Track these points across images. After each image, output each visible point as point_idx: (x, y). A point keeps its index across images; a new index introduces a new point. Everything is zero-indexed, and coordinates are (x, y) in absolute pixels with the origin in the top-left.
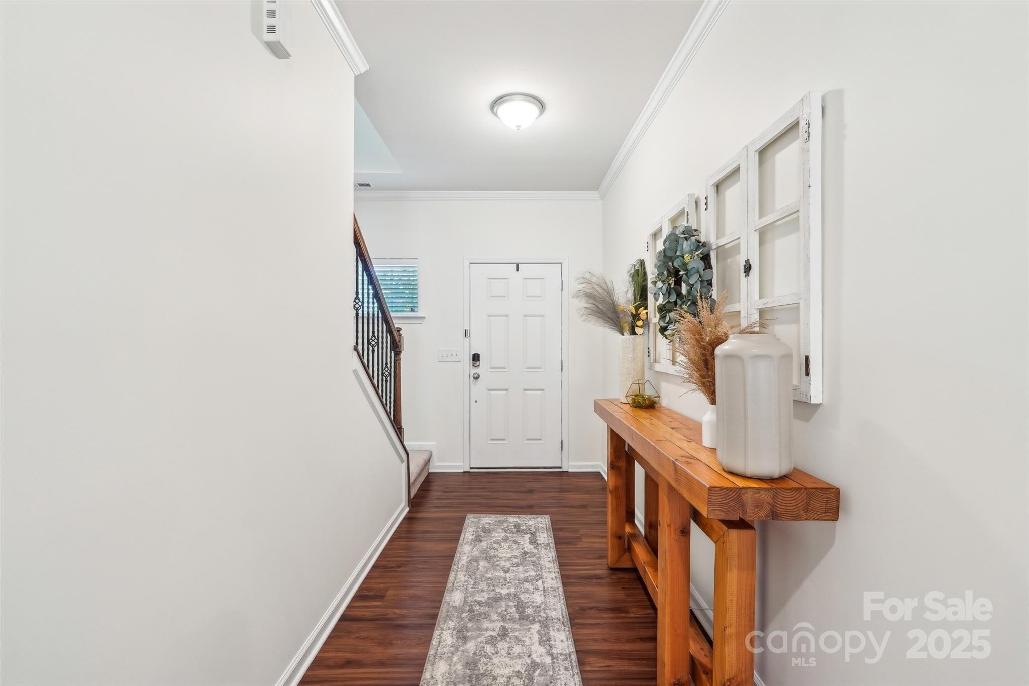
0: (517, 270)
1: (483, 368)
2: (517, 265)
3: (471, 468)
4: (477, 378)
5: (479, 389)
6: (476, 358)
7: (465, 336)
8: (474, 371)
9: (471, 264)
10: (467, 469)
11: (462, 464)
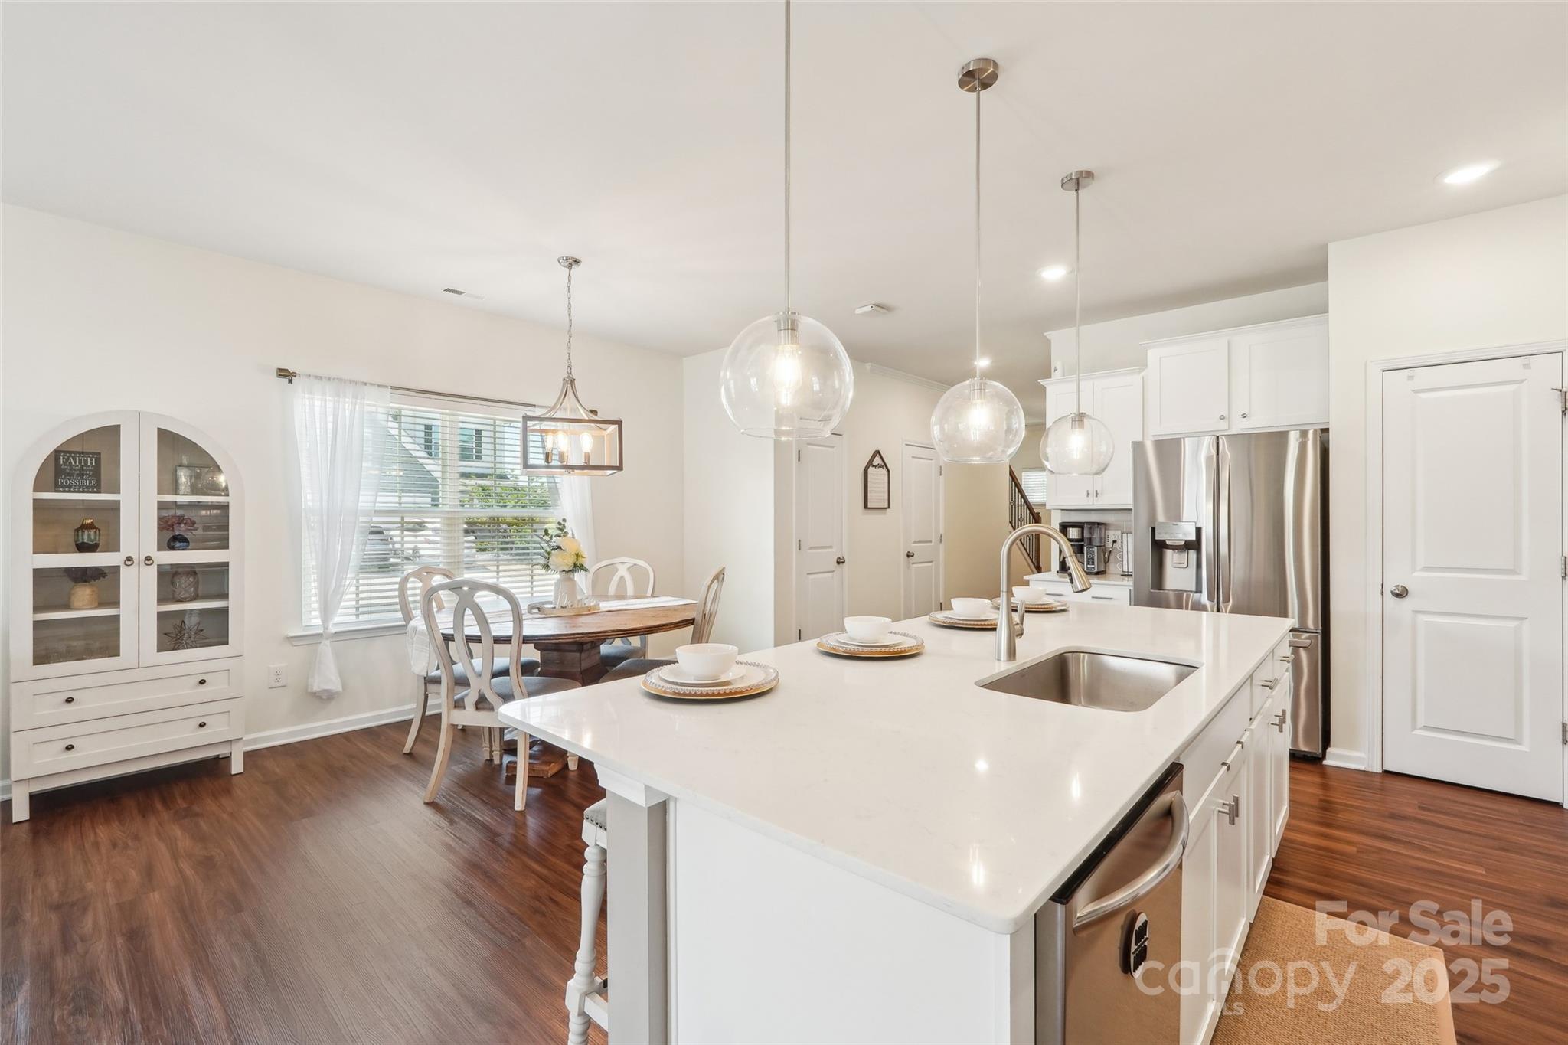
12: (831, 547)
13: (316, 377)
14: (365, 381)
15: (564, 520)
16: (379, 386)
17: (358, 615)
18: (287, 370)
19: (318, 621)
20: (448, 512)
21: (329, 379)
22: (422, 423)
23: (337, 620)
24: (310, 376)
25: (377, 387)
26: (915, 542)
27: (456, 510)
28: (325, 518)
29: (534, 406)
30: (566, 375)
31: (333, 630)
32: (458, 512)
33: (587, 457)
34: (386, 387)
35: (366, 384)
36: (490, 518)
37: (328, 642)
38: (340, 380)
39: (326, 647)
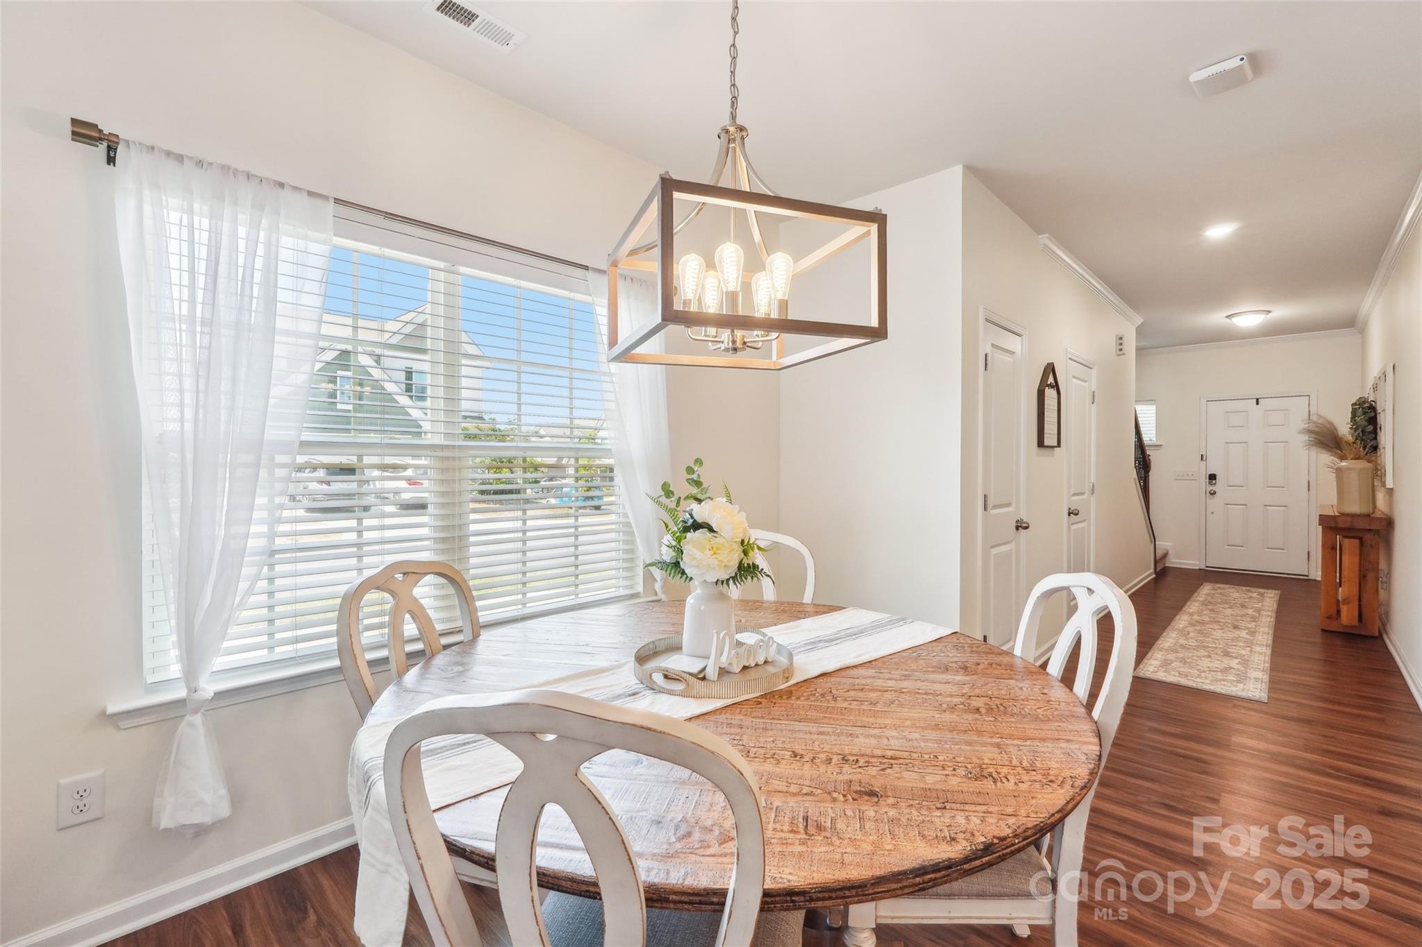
0: (1257, 403)
1: (1219, 486)
2: (1257, 400)
3: (1207, 567)
4: (1214, 493)
5: (1214, 503)
6: (1212, 477)
7: (1202, 459)
8: (1210, 488)
9: (1208, 401)
10: (1203, 567)
11: (1197, 563)
12: (1008, 505)
13: (169, 154)
14: (283, 181)
15: (699, 462)
16: (310, 193)
17: (271, 648)
18: (94, 127)
19: (175, 670)
20: (442, 447)
21: (200, 163)
22: (398, 367)
23: (220, 662)
24: (153, 148)
25: (305, 195)
26: (1074, 495)
27: (457, 443)
28: (189, 456)
29: (586, 268)
30: (726, 121)
31: (208, 688)
32: (460, 447)
33: (783, 305)
34: (325, 198)
35: (281, 185)
36: (495, 460)
37: (198, 719)
38: (225, 168)
39: (195, 729)
